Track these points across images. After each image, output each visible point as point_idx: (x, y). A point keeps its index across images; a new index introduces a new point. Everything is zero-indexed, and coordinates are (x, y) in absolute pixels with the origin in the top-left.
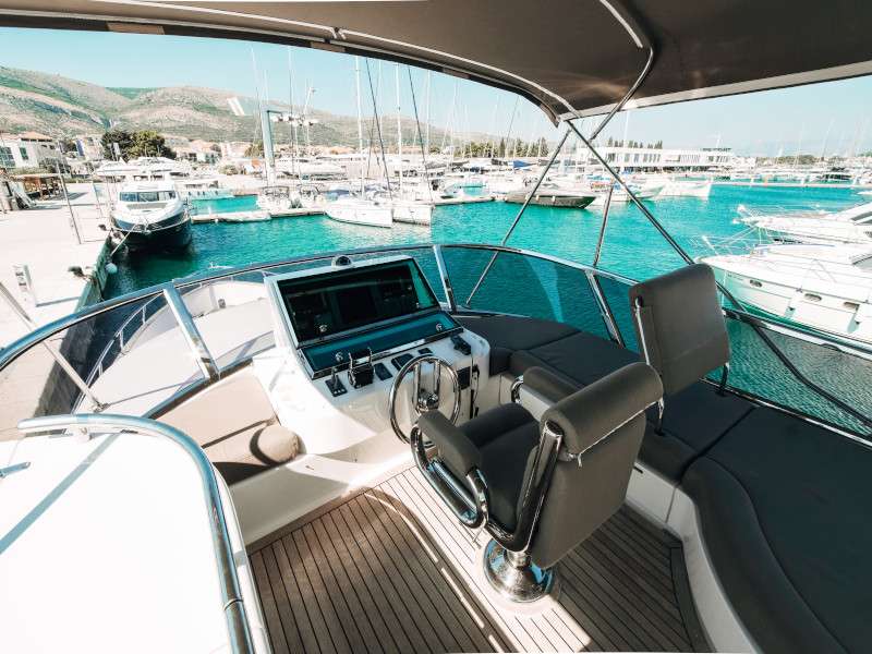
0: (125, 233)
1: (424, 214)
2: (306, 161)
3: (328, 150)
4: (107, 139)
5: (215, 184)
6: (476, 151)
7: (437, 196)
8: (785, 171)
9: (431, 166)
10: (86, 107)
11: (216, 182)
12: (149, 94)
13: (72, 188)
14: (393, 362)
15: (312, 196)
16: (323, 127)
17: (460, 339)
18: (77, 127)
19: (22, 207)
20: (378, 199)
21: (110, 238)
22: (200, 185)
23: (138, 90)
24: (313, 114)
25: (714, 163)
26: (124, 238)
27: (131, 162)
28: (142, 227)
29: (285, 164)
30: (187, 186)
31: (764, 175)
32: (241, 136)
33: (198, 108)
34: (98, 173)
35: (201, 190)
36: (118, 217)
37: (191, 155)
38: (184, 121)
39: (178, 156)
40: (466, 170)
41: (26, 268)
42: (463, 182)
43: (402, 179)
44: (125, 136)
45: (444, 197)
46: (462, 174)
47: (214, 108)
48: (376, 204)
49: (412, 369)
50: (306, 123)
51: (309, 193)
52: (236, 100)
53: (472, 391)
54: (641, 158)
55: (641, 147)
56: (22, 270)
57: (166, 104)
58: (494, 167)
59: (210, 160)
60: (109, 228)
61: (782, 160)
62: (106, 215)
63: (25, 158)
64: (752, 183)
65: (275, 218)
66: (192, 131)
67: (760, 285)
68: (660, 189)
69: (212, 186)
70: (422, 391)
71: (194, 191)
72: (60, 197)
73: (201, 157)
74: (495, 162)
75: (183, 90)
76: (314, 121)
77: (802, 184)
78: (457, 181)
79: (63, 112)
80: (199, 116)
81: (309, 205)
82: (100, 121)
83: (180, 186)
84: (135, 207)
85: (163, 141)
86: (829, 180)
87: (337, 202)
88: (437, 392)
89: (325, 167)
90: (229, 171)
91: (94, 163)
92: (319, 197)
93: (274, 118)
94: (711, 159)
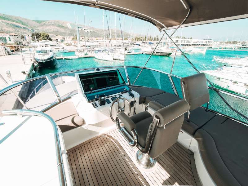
0: (37, 62)
1: (122, 57)
2: (89, 42)
3: (95, 39)
4: (33, 35)
5: (63, 48)
6: (138, 39)
7: (126, 52)
8: (228, 46)
9: (125, 43)
10: (27, 26)
12: (45, 22)
13: (23, 49)
14: (111, 99)
15: (91, 52)
16: (94, 32)
17: (131, 93)
18: (24, 31)
19: (9, 54)
20: (109, 53)
21: (34, 63)
22: (59, 49)
23: (42, 21)
24: (91, 28)
25: (207, 43)
26: (37, 63)
27: (40, 42)
28: (42, 60)
29: (83, 43)
30: (55, 49)
31: (222, 47)
32: (70, 34)
33: (58, 26)
34: (30, 45)
35: (59, 50)
36: (35, 57)
37: (57, 40)
38: (55, 30)
39: (53, 40)
40: (135, 45)
41: (9, 71)
42: (134, 48)
43: (116, 47)
44: (38, 34)
45: (128, 53)
46: (134, 46)
47: (63, 26)
48: (109, 54)
49: (117, 101)
50: (89, 31)
52: (69, 24)
53: (134, 108)
54: (186, 42)
55: (186, 38)
56: (8, 72)
57: (50, 25)
58: (143, 44)
59: (62, 41)
60: (33, 60)
61: (227, 43)
62: (32, 57)
63: (10, 40)
64: (218, 49)
65: (80, 58)
66: (57, 33)
67: (220, 79)
68: (191, 51)
69: (62, 49)
70: (119, 107)
71: (57, 50)
72: (20, 51)
73: (59, 40)
74: (143, 43)
75: (55, 21)
76: (91, 30)
77: (233, 50)
78: (132, 48)
79: (21, 27)
80: (59, 29)
81: (90, 54)
82: (31, 30)
83: (53, 49)
84: (40, 54)
85: (48, 36)
86: (241, 48)
87: (98, 54)
88: (124, 108)
89: (94, 44)
90: (67, 44)
91: (29, 42)
92: (93, 52)
93: (80, 29)
94: (206, 42)
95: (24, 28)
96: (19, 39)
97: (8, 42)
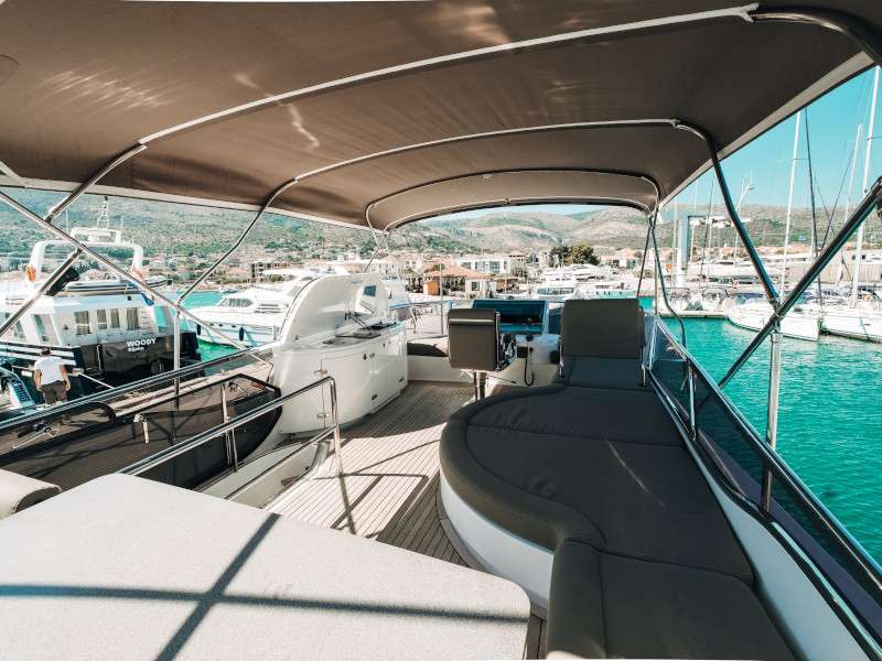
2: (730, 264)
11: (622, 285)
12: (593, 216)
15: (718, 299)
22: (607, 287)
27: (565, 268)
30: (597, 287)
35: (607, 290)
37: (615, 261)
38: (617, 233)
39: (602, 263)
44: (566, 249)
51: (714, 296)
57: (606, 221)
63: (505, 267)
69: (618, 287)
71: (601, 291)
73: (623, 263)
81: (710, 308)
82: (556, 240)
85: (592, 251)
95: (543, 237)
96: (522, 265)
97: (502, 271)
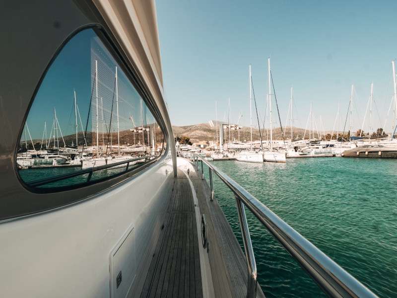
2: (238, 144)
7: (297, 154)
33: (205, 130)
37: (199, 145)
38: (200, 135)
45: (301, 155)
48: (257, 152)
50: (238, 128)
57: (195, 130)
65: (214, 160)
73: (202, 146)
74: (340, 140)
75: (201, 125)
80: (205, 133)
85: (189, 140)
93: (225, 127)
